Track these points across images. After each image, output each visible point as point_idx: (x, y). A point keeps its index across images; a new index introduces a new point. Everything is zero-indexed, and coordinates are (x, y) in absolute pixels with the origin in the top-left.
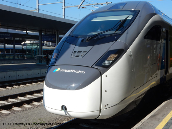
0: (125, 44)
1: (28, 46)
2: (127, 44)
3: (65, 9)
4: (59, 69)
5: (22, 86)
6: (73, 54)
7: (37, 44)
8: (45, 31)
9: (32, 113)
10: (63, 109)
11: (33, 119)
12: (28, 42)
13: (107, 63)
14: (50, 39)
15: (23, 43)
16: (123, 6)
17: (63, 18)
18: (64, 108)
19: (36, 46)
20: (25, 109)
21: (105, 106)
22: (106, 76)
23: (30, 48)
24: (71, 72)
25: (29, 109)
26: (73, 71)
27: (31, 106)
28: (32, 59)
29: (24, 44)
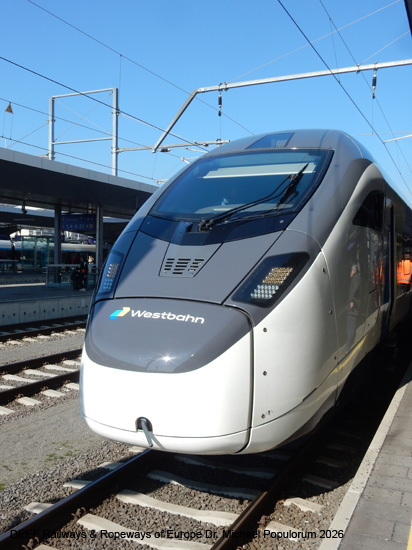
0: (310, 238)
1: (25, 242)
2: (315, 238)
3: (117, 153)
4: (126, 310)
5: (13, 342)
6: (164, 267)
7: (48, 238)
8: (70, 207)
9: (41, 423)
10: (141, 429)
11: (45, 443)
12: (25, 232)
13: (263, 292)
14: (82, 226)
15: (13, 235)
16: (285, 142)
17: (114, 174)
18: (143, 424)
19: (45, 243)
20: (22, 410)
21: (263, 416)
22: (265, 330)
23: (31, 247)
24: (163, 317)
25: (33, 410)
26: (169, 316)
27: (38, 402)
28: (36, 273)
29: (17, 238)
